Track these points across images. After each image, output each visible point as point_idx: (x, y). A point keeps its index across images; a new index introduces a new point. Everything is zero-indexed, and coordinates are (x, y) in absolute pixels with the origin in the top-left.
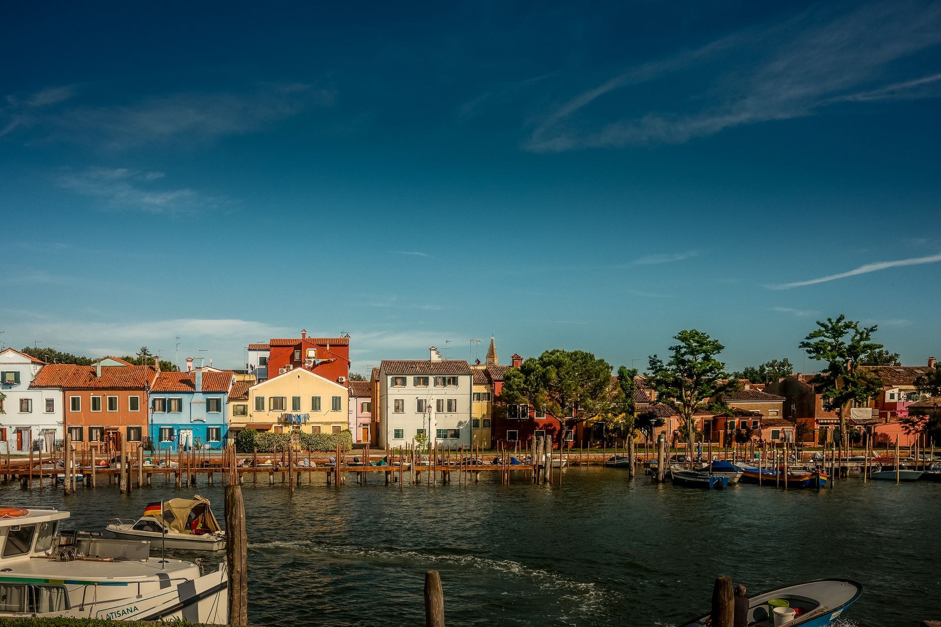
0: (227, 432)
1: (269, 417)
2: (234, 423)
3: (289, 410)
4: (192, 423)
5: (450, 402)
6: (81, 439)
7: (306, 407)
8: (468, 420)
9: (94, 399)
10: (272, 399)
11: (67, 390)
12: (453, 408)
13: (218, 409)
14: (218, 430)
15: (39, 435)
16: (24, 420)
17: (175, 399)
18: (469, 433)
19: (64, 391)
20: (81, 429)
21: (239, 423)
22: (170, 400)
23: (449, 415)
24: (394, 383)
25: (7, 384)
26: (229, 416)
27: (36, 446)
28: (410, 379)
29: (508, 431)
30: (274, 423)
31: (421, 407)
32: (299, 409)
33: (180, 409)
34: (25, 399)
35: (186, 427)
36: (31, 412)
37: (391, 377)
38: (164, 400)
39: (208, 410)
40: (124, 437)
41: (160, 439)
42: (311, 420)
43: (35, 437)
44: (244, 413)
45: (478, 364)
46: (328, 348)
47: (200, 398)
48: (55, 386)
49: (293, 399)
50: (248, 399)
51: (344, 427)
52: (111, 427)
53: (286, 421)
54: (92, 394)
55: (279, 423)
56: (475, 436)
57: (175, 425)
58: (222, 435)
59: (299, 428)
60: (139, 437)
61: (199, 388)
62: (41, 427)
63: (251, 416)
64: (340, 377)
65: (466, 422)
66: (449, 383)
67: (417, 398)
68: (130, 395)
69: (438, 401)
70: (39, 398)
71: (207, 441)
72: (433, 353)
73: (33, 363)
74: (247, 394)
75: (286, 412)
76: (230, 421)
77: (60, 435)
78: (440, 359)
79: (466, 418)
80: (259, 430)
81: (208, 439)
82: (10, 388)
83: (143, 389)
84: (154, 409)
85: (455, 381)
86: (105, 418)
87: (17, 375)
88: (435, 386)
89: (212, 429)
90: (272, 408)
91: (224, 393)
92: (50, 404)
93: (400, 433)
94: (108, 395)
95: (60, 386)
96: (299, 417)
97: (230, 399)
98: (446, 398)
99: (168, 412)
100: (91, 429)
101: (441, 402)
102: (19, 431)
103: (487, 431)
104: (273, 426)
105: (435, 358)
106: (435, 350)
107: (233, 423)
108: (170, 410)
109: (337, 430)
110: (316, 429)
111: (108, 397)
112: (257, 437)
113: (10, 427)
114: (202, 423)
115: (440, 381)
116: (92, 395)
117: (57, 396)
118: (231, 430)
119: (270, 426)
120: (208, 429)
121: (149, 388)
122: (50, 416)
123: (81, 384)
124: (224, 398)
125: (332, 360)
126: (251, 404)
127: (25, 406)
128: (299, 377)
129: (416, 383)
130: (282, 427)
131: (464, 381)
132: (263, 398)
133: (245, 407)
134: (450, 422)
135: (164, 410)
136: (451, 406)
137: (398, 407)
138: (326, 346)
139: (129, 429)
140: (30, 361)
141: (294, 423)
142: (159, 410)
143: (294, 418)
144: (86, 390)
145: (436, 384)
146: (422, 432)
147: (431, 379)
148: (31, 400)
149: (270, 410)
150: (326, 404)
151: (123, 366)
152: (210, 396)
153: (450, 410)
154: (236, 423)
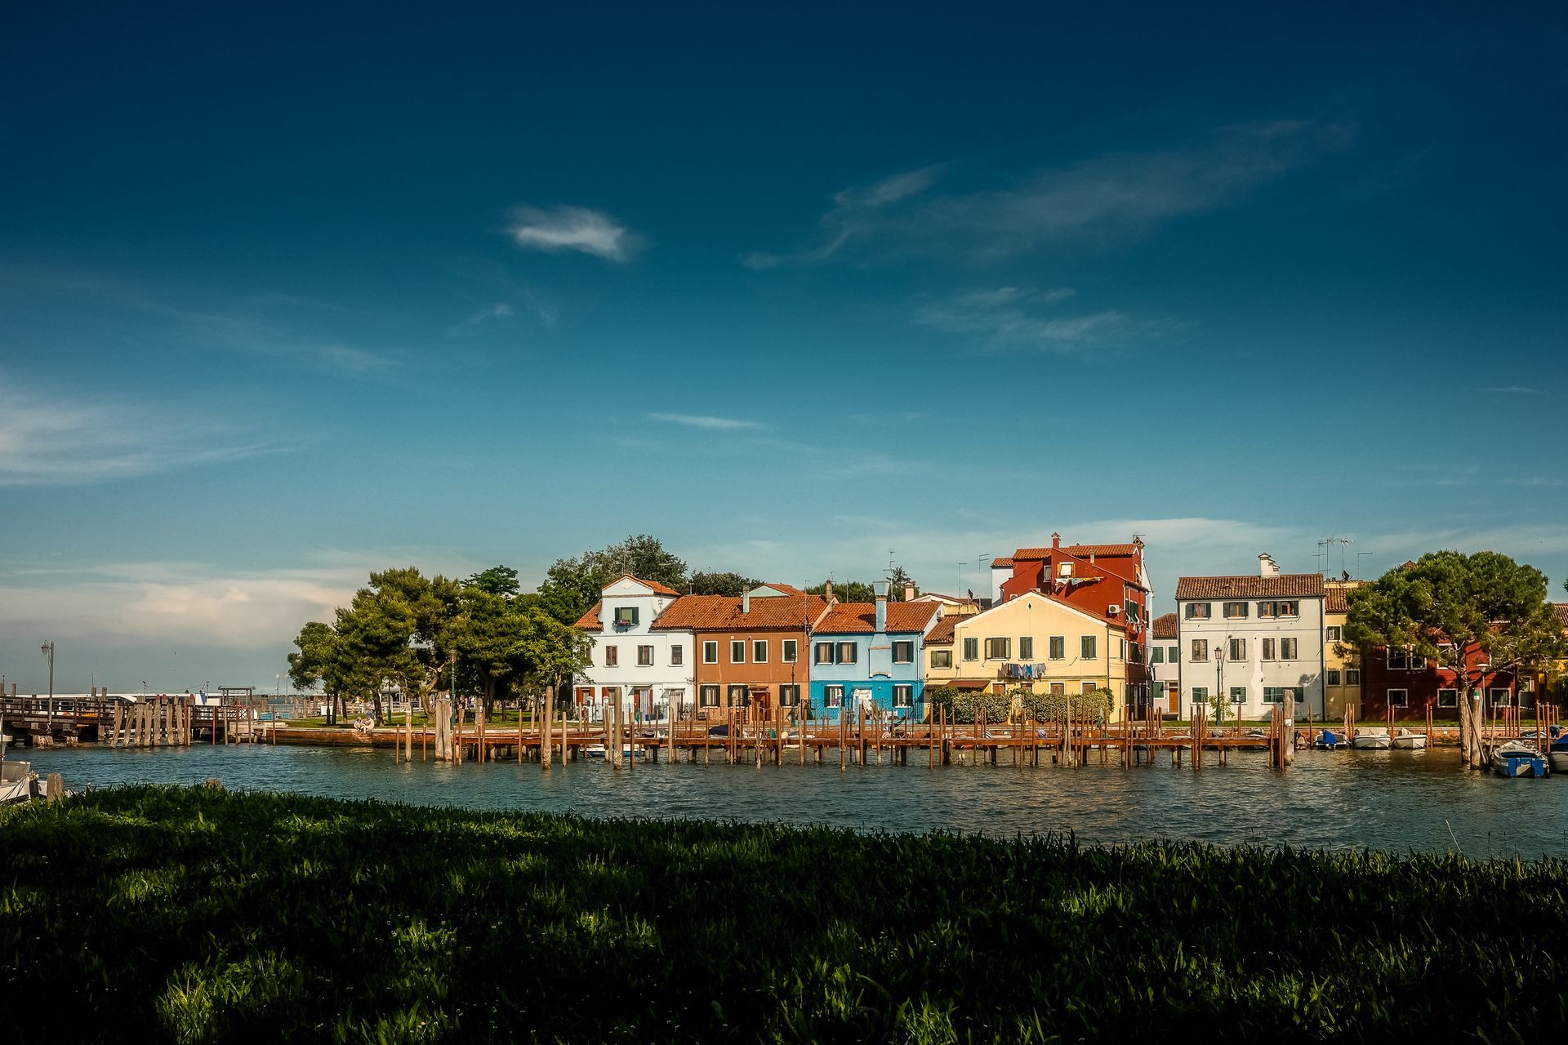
0: (923, 693)
1: (985, 669)
2: (933, 679)
3: (1015, 657)
4: (870, 680)
5: (1285, 644)
6: (718, 704)
7: (1041, 652)
8: (1318, 672)
9: (736, 645)
10: (989, 642)
11: (699, 633)
12: (1292, 652)
13: (910, 658)
14: (909, 690)
15: (662, 697)
16: (643, 676)
17: (848, 644)
18: (1320, 693)
19: (695, 634)
20: (718, 689)
21: (940, 679)
22: (840, 645)
23: (1284, 664)
24: (1191, 613)
25: (621, 625)
26: (925, 669)
27: (656, 713)
28: (1217, 607)
29: (1389, 690)
30: (992, 678)
31: (1236, 650)
32: (1031, 656)
33: (854, 659)
34: (645, 646)
35: (863, 685)
36: (652, 665)
37: (1186, 603)
38: (831, 645)
39: (895, 659)
40: (775, 700)
41: (827, 703)
42: (1048, 673)
43: (657, 700)
44: (947, 663)
45: (1346, 579)
46: (1092, 561)
47: (884, 641)
48: (684, 628)
49: (1021, 641)
50: (953, 642)
51: (1101, 684)
52: (759, 685)
53: (1010, 674)
54: (732, 637)
55: (999, 679)
56: (1332, 700)
57: (847, 682)
58: (915, 696)
59: (1031, 685)
60: (797, 700)
61: (881, 626)
62: (666, 686)
63: (957, 668)
64: (1110, 606)
65: (1314, 676)
66: (1285, 612)
67: (1230, 637)
68: (783, 639)
69: (1266, 641)
70: (662, 644)
71: (893, 706)
72: (1265, 564)
73: (657, 594)
74: (952, 634)
75: (1010, 662)
76: (927, 676)
77: (689, 698)
78: (1276, 573)
79: (1314, 670)
80: (962, 690)
81: (895, 703)
82: (626, 630)
83: (802, 629)
84: (817, 660)
85: (1294, 609)
86: (751, 672)
87: (635, 611)
88: (1259, 617)
89: (901, 688)
90: (989, 656)
91: (917, 633)
92: (677, 652)
93: (1202, 693)
94: (756, 638)
95: (690, 628)
96: (1029, 668)
97: (927, 643)
98: (1278, 638)
99: (838, 663)
100: (730, 689)
101: (1271, 642)
102: (636, 691)
103: (1354, 690)
104: (991, 683)
105: (1267, 571)
106: (1268, 558)
107: (930, 679)
108: (840, 660)
109: (1089, 688)
110: (1058, 688)
111: (754, 641)
112: (958, 699)
113: (626, 686)
114: (885, 679)
115: (1268, 608)
116: (733, 639)
117: (686, 640)
118: (929, 689)
119: (986, 683)
120: (895, 689)
121: (811, 627)
122: (677, 669)
123: (718, 624)
124: (918, 641)
125: (1099, 579)
126: (957, 649)
127: (645, 656)
128: (1030, 606)
129: (1227, 613)
130: (1004, 685)
131: (1309, 608)
132: (975, 640)
133: (949, 653)
134: (1288, 675)
135: (832, 661)
136: (1288, 650)
137: (1199, 651)
138: (1088, 557)
139: (783, 689)
140: (652, 592)
141: (1022, 678)
142: (825, 660)
143: (1021, 671)
144: (724, 632)
145: (1261, 613)
146: (1239, 693)
147: (1253, 606)
148: (652, 647)
149: (986, 658)
150: (1073, 648)
151: (784, 597)
152: (898, 639)
153: (1286, 655)
154: (936, 679)
